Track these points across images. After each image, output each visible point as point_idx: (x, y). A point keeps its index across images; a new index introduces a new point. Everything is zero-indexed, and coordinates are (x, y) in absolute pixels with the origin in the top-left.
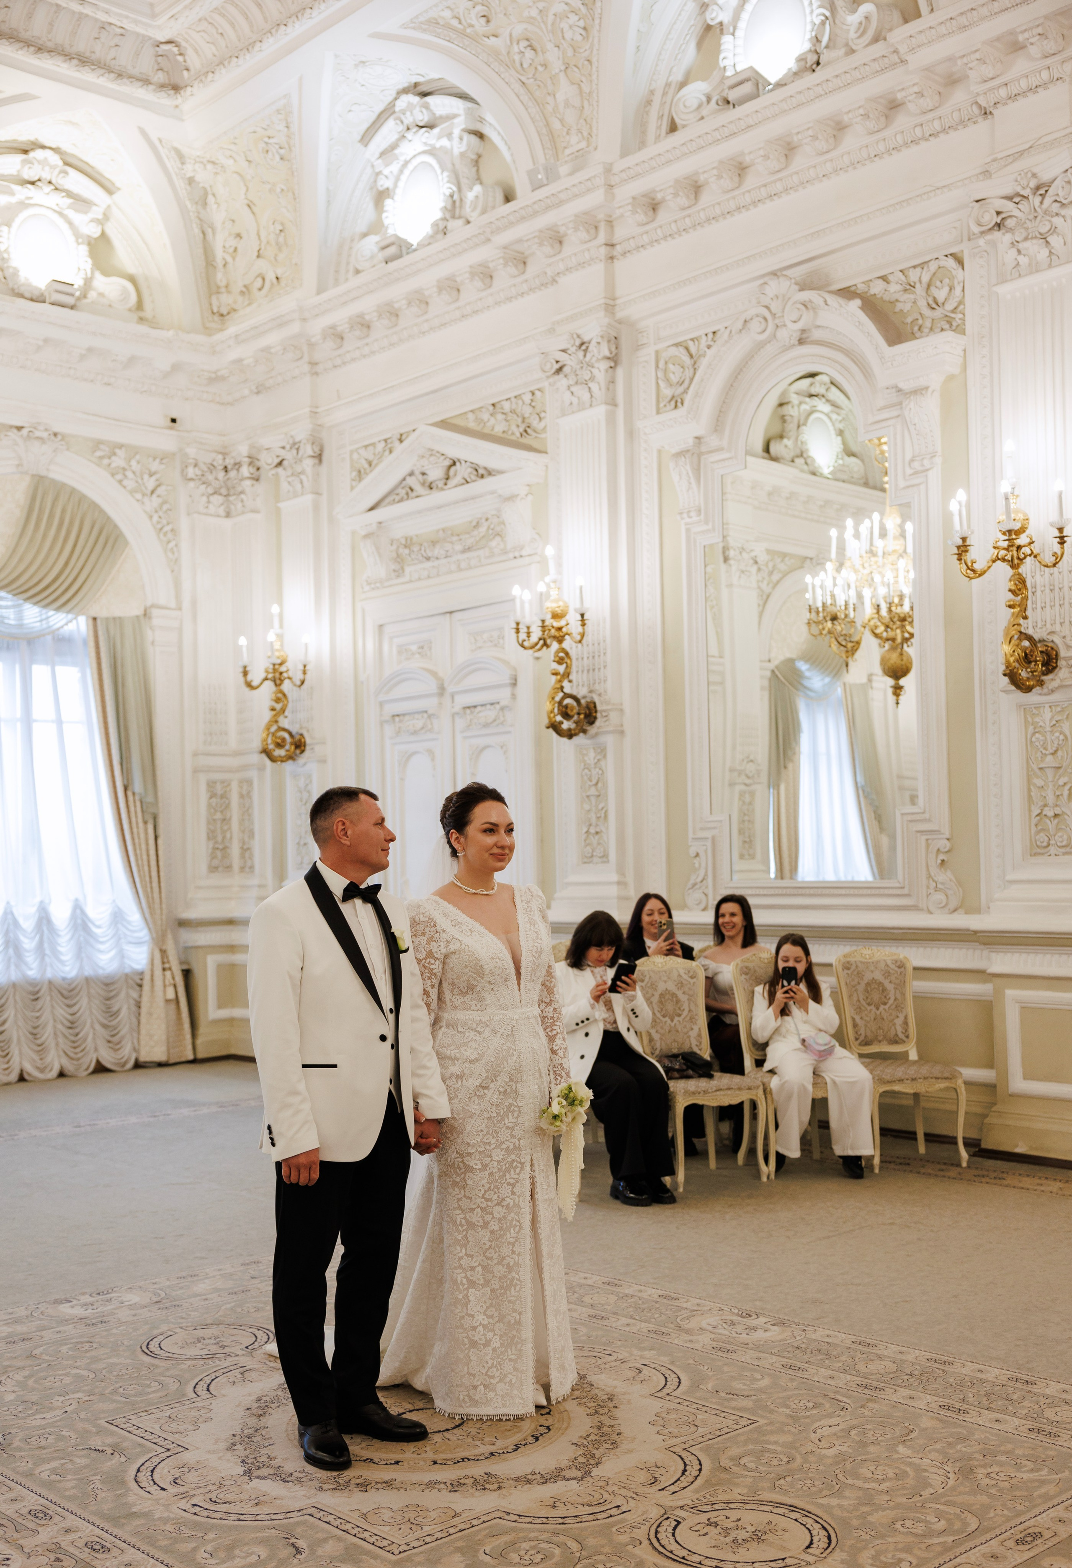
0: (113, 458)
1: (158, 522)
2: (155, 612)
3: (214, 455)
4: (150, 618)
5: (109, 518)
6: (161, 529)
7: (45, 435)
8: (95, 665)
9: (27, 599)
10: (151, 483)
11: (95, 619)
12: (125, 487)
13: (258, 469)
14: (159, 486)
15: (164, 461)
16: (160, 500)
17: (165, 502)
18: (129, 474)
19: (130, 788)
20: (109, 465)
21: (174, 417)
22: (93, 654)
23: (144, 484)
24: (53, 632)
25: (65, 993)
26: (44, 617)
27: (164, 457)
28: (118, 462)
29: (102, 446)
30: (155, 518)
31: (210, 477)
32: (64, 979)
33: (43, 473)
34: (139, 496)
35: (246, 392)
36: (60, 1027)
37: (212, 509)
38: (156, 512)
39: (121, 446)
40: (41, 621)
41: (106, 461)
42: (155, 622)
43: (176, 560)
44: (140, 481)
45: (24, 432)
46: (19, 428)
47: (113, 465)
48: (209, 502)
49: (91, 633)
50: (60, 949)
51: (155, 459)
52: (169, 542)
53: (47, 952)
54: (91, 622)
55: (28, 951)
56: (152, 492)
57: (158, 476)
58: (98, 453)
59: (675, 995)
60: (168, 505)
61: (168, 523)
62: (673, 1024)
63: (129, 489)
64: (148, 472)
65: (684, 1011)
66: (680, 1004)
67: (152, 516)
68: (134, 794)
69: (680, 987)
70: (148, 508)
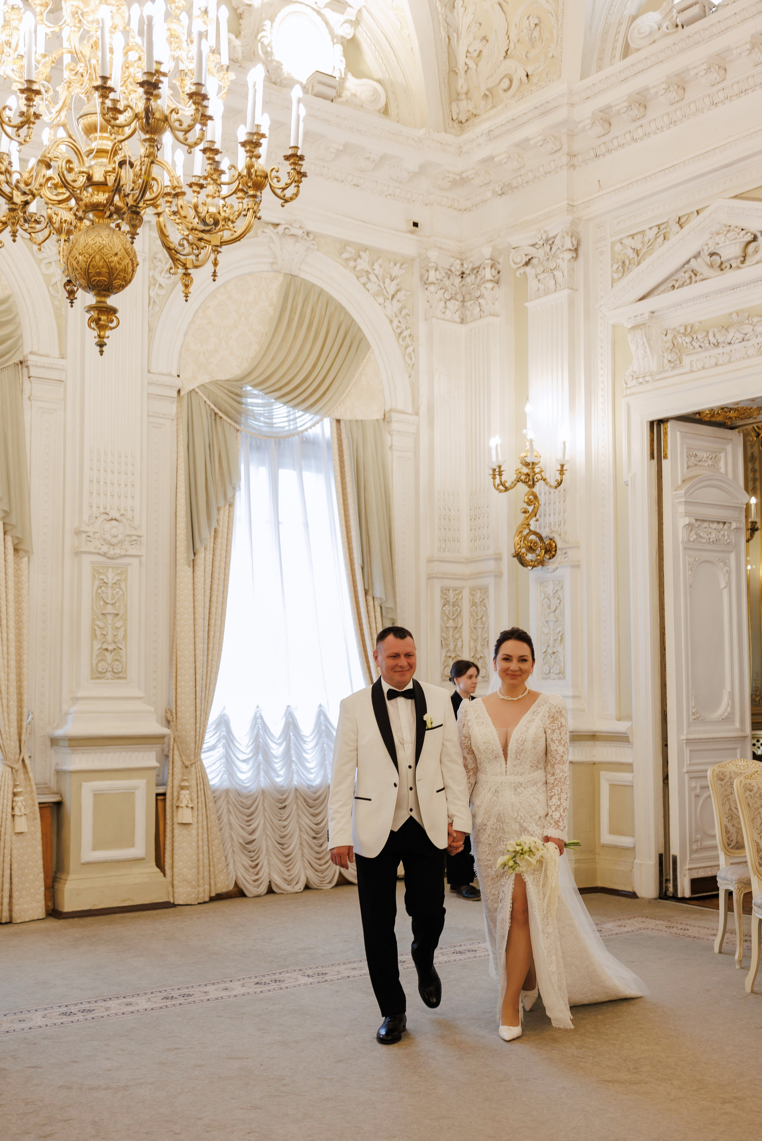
0: (359, 260)
1: (398, 327)
2: (395, 416)
3: (452, 260)
4: (389, 422)
5: (353, 320)
6: (400, 333)
7: (299, 232)
8: (338, 468)
9: (277, 399)
10: (392, 288)
11: (338, 421)
12: (368, 291)
13: (499, 272)
14: (399, 290)
15: (403, 266)
16: (400, 305)
17: (404, 307)
18: (373, 277)
19: (370, 593)
20: (355, 267)
21: (416, 221)
22: (337, 457)
23: (385, 288)
24: (299, 433)
25: (310, 801)
26: (292, 417)
27: (405, 262)
28: (363, 264)
29: (348, 248)
30: (395, 322)
31: (447, 283)
32: (309, 787)
33: (295, 272)
34: (381, 300)
35: (489, 194)
36: (305, 836)
37: (449, 314)
38: (396, 316)
39: (366, 249)
40: (289, 421)
41: (352, 264)
42: (394, 426)
43: (414, 365)
44: (382, 285)
45: (280, 229)
46: (276, 225)
47: (359, 268)
48: (446, 307)
49: (335, 436)
50: (305, 755)
51: (396, 263)
52: (407, 347)
53: (294, 759)
54: (334, 423)
55: (276, 758)
56: (393, 297)
57: (398, 280)
58: (345, 255)
60: (406, 310)
61: (406, 328)
63: (373, 292)
64: (389, 276)
67: (392, 321)
68: (374, 599)
70: (389, 312)
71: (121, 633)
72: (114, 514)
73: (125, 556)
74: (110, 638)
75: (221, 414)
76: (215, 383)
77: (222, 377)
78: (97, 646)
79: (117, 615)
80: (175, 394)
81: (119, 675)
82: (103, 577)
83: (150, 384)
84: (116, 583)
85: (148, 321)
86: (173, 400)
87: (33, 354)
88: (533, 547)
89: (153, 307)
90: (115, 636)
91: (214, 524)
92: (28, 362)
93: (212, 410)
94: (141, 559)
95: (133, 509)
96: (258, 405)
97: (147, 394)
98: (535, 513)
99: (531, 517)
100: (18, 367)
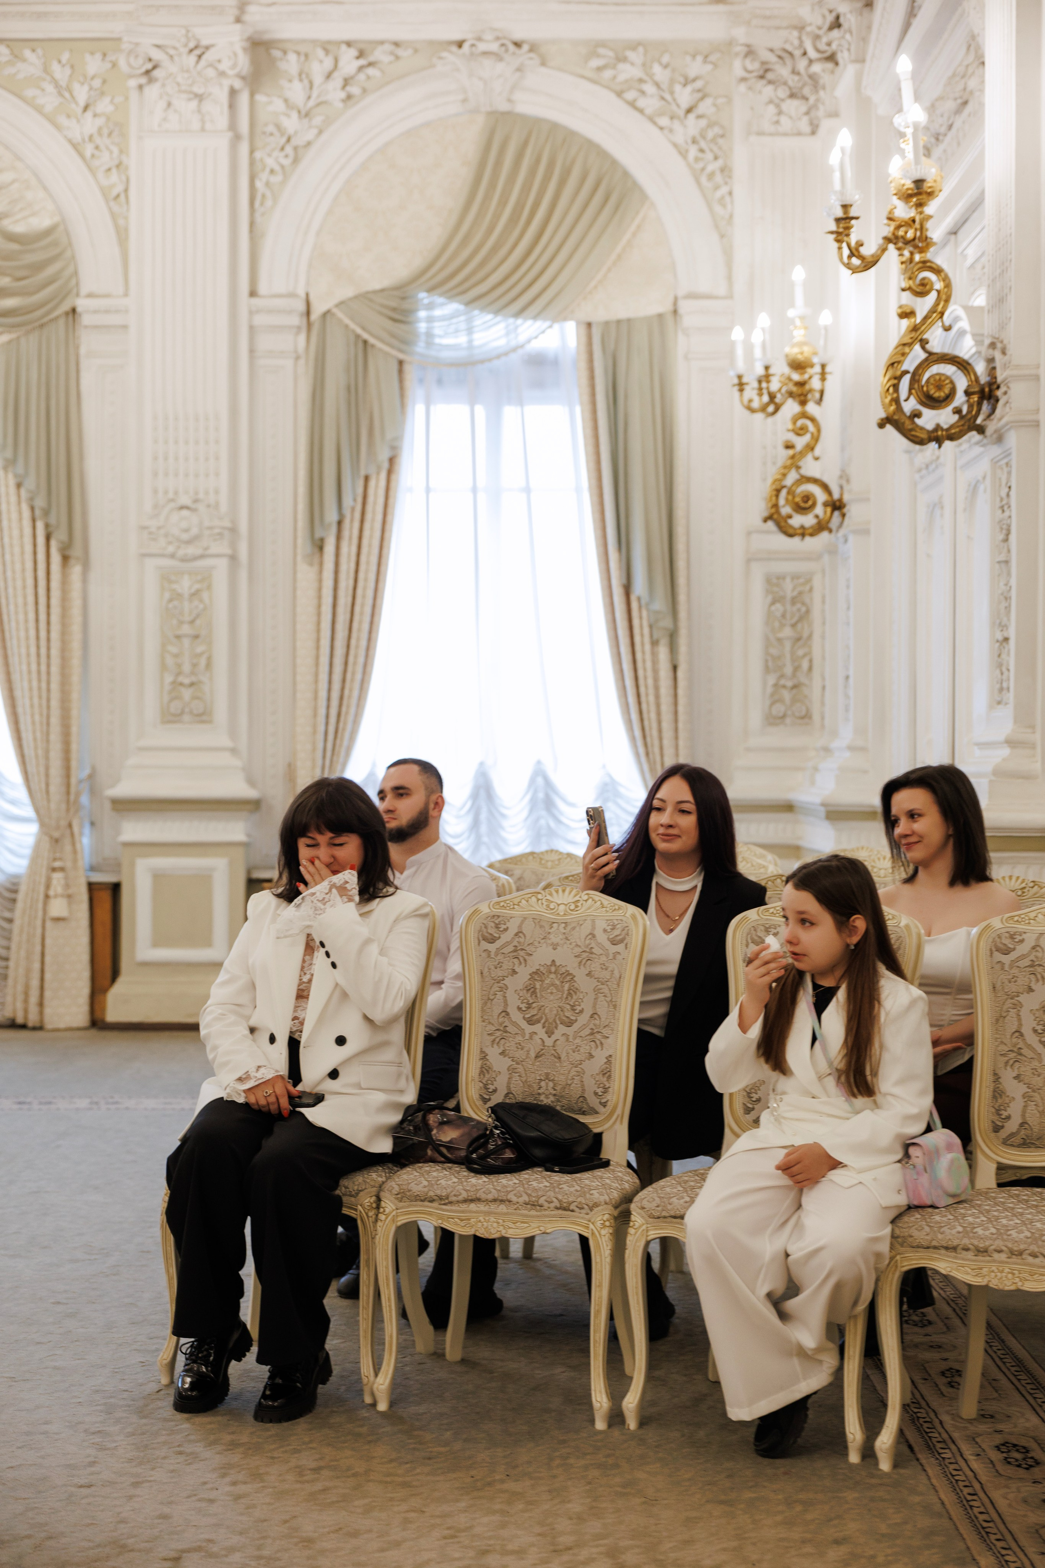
0: (621, 66)
1: (697, 159)
2: (684, 306)
4: (681, 315)
5: (614, 163)
7: (494, 47)
8: (586, 398)
10: (685, 97)
11: (589, 325)
12: (641, 111)
14: (702, 99)
15: (712, 58)
16: (703, 123)
17: (710, 125)
18: (649, 88)
20: (614, 77)
22: (584, 382)
23: (674, 100)
24: (514, 351)
27: (712, 51)
28: (627, 72)
29: (601, 51)
31: (784, 71)
33: (504, 107)
34: (664, 121)
37: (786, 123)
38: (694, 141)
39: (634, 46)
41: (608, 74)
42: (688, 320)
43: (731, 216)
44: (668, 97)
45: (466, 46)
46: (460, 44)
47: (622, 77)
48: (780, 113)
49: (583, 348)
51: (694, 57)
52: (717, 188)
53: (485, 831)
54: (583, 330)
56: (689, 111)
57: (699, 84)
58: (595, 63)
59: (568, 978)
60: (717, 130)
61: (716, 158)
62: (549, 1042)
63: (648, 111)
64: (682, 80)
65: (581, 1011)
66: (575, 997)
67: (687, 151)
68: (639, 599)
69: (584, 961)
70: (679, 138)
71: (203, 662)
72: (185, 500)
73: (202, 557)
74: (187, 668)
75: (372, 340)
76: (365, 297)
77: (376, 285)
78: (169, 679)
79: (196, 637)
80: (296, 320)
81: (203, 717)
82: (175, 586)
83: (251, 313)
84: (195, 594)
85: (252, 224)
86: (299, 328)
87: (90, 295)
88: (802, 505)
89: (262, 204)
90: (195, 665)
91: (348, 501)
92: (79, 310)
93: (358, 336)
94: (233, 558)
95: (217, 492)
96: (443, 318)
97: (251, 328)
98: (810, 448)
99: (802, 454)
100: (71, 316)
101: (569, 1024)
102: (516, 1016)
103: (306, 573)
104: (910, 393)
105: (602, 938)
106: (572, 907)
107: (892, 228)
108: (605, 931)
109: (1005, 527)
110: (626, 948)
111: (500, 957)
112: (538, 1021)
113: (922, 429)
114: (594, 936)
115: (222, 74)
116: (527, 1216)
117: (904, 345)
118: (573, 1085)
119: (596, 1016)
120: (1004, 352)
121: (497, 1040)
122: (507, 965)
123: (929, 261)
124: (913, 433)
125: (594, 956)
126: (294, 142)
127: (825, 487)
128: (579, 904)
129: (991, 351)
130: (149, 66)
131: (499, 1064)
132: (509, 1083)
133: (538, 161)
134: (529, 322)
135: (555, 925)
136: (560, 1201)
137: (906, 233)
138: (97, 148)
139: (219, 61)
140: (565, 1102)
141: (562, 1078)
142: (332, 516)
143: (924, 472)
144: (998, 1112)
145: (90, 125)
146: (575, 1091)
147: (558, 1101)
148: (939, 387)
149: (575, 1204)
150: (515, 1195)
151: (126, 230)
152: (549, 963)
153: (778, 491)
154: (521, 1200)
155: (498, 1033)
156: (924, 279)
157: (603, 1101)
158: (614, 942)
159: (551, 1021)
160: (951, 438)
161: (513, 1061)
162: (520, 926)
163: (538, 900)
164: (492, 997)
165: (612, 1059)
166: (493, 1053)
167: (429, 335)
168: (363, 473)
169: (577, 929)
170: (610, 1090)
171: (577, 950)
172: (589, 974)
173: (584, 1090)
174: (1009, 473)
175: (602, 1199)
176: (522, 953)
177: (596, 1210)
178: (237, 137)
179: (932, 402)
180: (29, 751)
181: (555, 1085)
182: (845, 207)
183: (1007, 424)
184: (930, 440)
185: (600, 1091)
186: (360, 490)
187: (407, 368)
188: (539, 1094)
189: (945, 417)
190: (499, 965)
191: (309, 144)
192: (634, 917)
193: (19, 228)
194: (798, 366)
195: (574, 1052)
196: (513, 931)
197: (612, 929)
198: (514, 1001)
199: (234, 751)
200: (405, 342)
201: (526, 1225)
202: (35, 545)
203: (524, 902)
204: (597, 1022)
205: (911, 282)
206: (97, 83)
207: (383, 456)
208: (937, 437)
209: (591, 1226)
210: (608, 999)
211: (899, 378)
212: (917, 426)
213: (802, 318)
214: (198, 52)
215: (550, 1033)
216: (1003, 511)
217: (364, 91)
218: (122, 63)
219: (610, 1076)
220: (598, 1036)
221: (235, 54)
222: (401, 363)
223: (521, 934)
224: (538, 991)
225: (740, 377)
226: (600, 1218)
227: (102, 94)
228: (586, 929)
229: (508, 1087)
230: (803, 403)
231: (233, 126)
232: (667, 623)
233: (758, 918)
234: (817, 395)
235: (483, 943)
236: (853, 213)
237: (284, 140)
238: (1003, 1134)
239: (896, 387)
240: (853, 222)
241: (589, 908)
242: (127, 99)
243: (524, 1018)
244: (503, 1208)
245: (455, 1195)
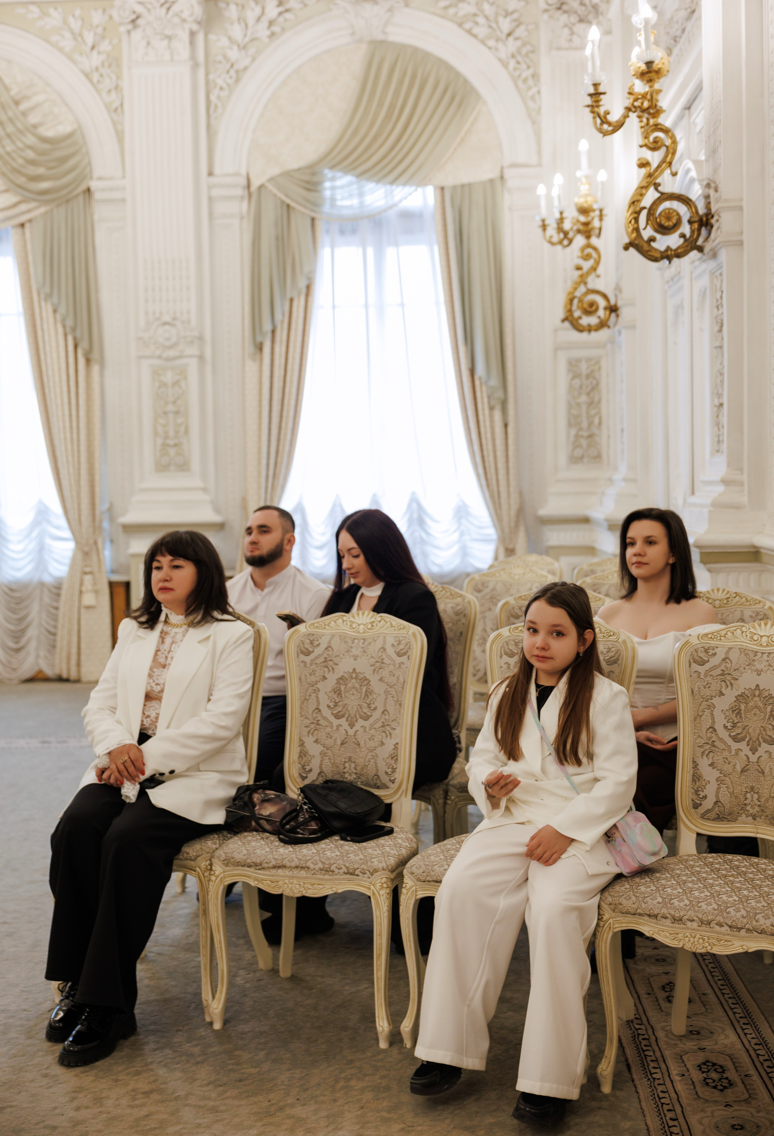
0: (461, 5)
1: (515, 69)
2: (508, 173)
4: (506, 180)
5: (458, 74)
8: (441, 239)
10: (506, 25)
11: (442, 189)
12: (475, 36)
14: (518, 26)
16: (519, 43)
17: (524, 44)
18: (481, 20)
20: (456, 14)
22: (440, 228)
23: (499, 27)
28: (466, 9)
31: (574, 4)
33: (380, 37)
34: (491, 43)
37: (576, 41)
38: (513, 56)
40: (386, 197)
41: (452, 11)
42: (511, 183)
43: (540, 108)
44: (494, 25)
47: (461, 13)
48: (572, 33)
49: (439, 205)
52: (529, 88)
54: (438, 192)
56: (509, 35)
57: (515, 16)
58: (443, 4)
59: (365, 682)
60: (528, 48)
61: (528, 67)
62: (351, 732)
63: (481, 36)
64: (504, 13)
65: (375, 709)
66: (370, 697)
67: (508, 63)
68: (480, 378)
69: (377, 669)
70: (503, 55)
71: (182, 429)
72: (166, 318)
73: (180, 357)
74: (171, 433)
75: (293, 204)
76: (288, 174)
77: (295, 165)
78: (159, 441)
79: (178, 412)
80: (240, 192)
81: (184, 467)
82: (162, 378)
83: (210, 187)
84: (176, 383)
85: (209, 126)
86: (242, 198)
87: (100, 179)
88: (588, 309)
89: (215, 111)
90: (177, 432)
91: (278, 316)
92: (92, 189)
93: (283, 202)
94: (201, 358)
95: (189, 312)
96: (342, 187)
97: (210, 199)
98: (594, 269)
99: (588, 273)
100: (87, 194)
101: (366, 718)
102: (327, 713)
103: (251, 367)
104: (647, 224)
105: (390, 651)
106: (370, 626)
107: (631, 100)
108: (393, 645)
109: (719, 321)
110: (409, 659)
111: (314, 666)
112: (343, 716)
113: (656, 250)
114: (385, 650)
115: (184, 20)
116: (322, 880)
117: (642, 188)
118: (370, 766)
119: (386, 712)
120: (716, 190)
121: (312, 731)
122: (319, 673)
123: (660, 124)
124: (650, 253)
125: (384, 665)
126: (236, 67)
127: (605, 296)
128: (374, 624)
129: (707, 190)
130: (133, 17)
131: (314, 749)
132: (321, 765)
133: (404, 74)
134: (400, 188)
135: (356, 641)
136: (347, 868)
137: (642, 103)
138: (101, 75)
139: (182, 12)
140: (364, 779)
141: (362, 760)
142: (267, 327)
143: (671, 283)
144: (697, 792)
145: (96, 59)
146: (371, 771)
147: (359, 778)
148: (669, 219)
149: (359, 870)
150: (312, 863)
151: (123, 132)
152: (351, 671)
153: (571, 301)
154: (317, 867)
155: (313, 726)
156: (656, 138)
157: (392, 778)
158: (399, 655)
159: (352, 716)
160: (679, 256)
161: (324, 747)
162: (329, 642)
163: (344, 621)
164: (307, 698)
165: (399, 746)
166: (309, 741)
167: (333, 199)
168: (288, 296)
169: (373, 644)
170: (397, 770)
171: (372, 661)
172: (381, 680)
173: (377, 770)
174: (722, 281)
175: (380, 866)
176: (330, 663)
177: (375, 875)
178: (195, 66)
179: (664, 230)
180: (67, 493)
181: (356, 766)
182: (596, 85)
183: (719, 244)
184: (662, 258)
185: (389, 771)
186: (287, 308)
187: (318, 223)
188: (344, 773)
189: (673, 241)
190: (313, 673)
191: (246, 68)
192: (414, 635)
193: (50, 133)
194: (584, 211)
195: (370, 740)
196: (324, 645)
197: (398, 644)
198: (324, 701)
199: (205, 490)
200: (316, 205)
201: (321, 887)
202: (67, 352)
203: (333, 623)
204: (387, 717)
205: (646, 141)
206: (100, 30)
207: (302, 284)
208: (668, 255)
209: (372, 887)
210: (395, 699)
211: (638, 213)
212: (653, 248)
213: (587, 177)
214: (167, 5)
215: (352, 725)
216: (718, 309)
217: (283, 30)
218: (115, 14)
219: (397, 759)
220: (388, 728)
221: (192, 6)
222: (313, 220)
223: (330, 649)
224: (342, 692)
225: (543, 221)
226: (379, 881)
227: (104, 37)
228: (379, 644)
229: (321, 767)
230: (588, 237)
231: (193, 57)
232: (500, 394)
233: (510, 634)
234: (597, 231)
235: (301, 656)
236: (601, 89)
237: (228, 66)
238: (701, 810)
239: (636, 220)
240: (602, 96)
241: (382, 627)
242: (120, 41)
243: (332, 714)
244: (303, 873)
245: (267, 863)
